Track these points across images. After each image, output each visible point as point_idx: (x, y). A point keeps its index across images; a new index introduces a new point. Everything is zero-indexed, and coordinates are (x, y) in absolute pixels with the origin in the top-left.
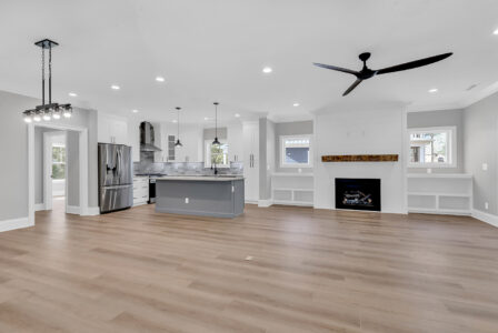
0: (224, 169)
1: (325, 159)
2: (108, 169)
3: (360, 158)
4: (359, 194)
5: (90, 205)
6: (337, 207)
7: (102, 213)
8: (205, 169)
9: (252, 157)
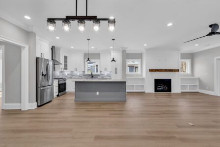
0: (96, 75)
1: (151, 70)
2: (43, 75)
3: (166, 70)
4: (163, 85)
5: (30, 101)
6: (155, 91)
7: (38, 106)
8: (85, 75)
9: (116, 69)
